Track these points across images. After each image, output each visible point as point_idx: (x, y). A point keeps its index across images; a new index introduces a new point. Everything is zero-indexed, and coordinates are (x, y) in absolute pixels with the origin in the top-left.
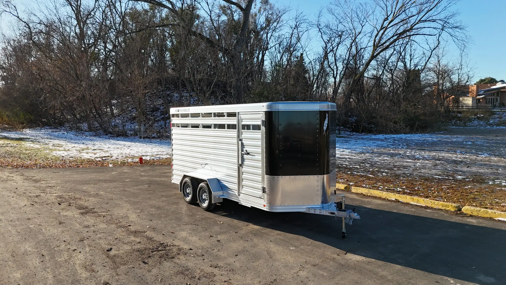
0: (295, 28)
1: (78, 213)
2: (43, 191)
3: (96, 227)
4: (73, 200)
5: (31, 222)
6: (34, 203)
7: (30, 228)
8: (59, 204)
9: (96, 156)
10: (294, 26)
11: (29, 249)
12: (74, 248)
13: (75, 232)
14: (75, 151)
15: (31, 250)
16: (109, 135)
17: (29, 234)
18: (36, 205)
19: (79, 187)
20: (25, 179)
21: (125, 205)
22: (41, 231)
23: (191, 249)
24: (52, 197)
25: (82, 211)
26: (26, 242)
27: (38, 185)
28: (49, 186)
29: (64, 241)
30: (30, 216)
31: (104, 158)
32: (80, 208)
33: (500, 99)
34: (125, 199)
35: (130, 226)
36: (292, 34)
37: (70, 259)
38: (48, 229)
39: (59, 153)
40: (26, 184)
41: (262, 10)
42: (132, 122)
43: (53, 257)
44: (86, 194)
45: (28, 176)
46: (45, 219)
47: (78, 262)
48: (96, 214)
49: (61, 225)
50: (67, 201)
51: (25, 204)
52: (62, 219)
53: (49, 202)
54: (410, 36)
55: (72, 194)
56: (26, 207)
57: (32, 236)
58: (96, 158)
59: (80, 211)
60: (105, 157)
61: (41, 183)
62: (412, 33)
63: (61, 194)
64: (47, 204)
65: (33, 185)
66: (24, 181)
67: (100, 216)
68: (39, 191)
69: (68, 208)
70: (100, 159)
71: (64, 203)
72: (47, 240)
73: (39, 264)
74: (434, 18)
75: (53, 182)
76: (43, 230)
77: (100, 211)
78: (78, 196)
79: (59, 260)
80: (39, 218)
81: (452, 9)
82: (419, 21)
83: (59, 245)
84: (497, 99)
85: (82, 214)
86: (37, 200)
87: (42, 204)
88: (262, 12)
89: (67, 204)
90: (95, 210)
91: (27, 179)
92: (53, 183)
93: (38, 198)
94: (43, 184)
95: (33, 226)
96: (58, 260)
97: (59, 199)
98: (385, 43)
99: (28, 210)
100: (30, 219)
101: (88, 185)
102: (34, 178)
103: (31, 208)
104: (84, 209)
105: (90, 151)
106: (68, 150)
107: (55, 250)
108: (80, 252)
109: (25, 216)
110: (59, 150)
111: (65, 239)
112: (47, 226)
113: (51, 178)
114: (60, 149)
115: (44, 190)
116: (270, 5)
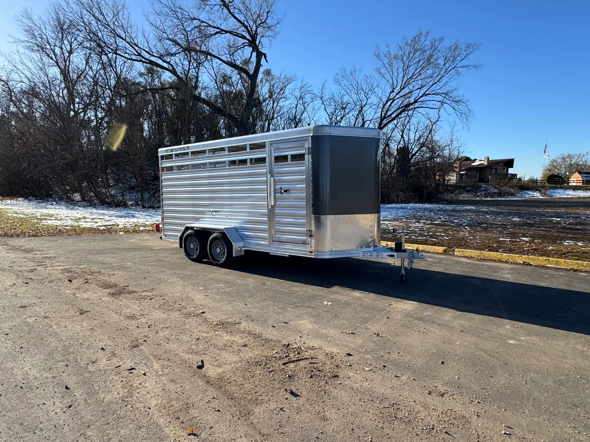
0: (300, 99)
1: (106, 294)
2: (39, 264)
3: (147, 316)
4: (90, 275)
5: (29, 312)
6: (29, 281)
7: (28, 324)
8: (70, 281)
9: (97, 224)
10: (299, 97)
11: (34, 372)
12: (129, 364)
13: (115, 330)
14: (69, 220)
15: (38, 375)
16: (107, 205)
17: (27, 336)
18: (32, 284)
19: (92, 258)
20: (10, 250)
21: (174, 280)
22: (50, 329)
23: (349, 355)
24: (55, 271)
25: (112, 291)
26: (24, 355)
27: (30, 255)
28: (47, 257)
29: (102, 349)
30: (25, 302)
31: (109, 227)
32: (106, 286)
33: (479, 175)
34: (169, 272)
35: (204, 313)
36: (297, 105)
37: (131, 394)
38: (63, 324)
39: (50, 222)
40: (12, 255)
41: (264, 81)
42: (131, 192)
43: (92, 393)
44: (106, 266)
45: (15, 245)
46: (53, 306)
47: (154, 402)
48: (135, 294)
49: (84, 315)
50: (81, 277)
51: (13, 282)
52: (85, 306)
53: (53, 278)
54: (415, 108)
55: (85, 266)
56: (15, 287)
57: (34, 340)
58: (99, 226)
59: (108, 291)
60: (109, 225)
61: (35, 253)
62: (416, 106)
63: (68, 267)
64: (51, 282)
65: (23, 256)
66: (9, 251)
67: (144, 298)
68: (33, 264)
69: (86, 286)
70: (104, 228)
71: (77, 280)
72: (66, 348)
73: (63, 417)
74: (438, 91)
75: (52, 251)
76: (55, 327)
77: (140, 290)
78: (94, 269)
79: (108, 398)
80: (42, 304)
81: (453, 84)
82: (424, 94)
83: (94, 358)
84: (476, 175)
85: (113, 294)
86: (31, 275)
87: (41, 281)
88: (264, 83)
89: (82, 280)
90: (131, 289)
91: (14, 249)
92: (51, 253)
93: (33, 273)
94: (39, 255)
95: (34, 319)
96: (106, 400)
97: (67, 275)
98: (391, 114)
99: (21, 291)
100: (25, 307)
101: (104, 255)
102: (23, 248)
103: (25, 288)
104: (111, 287)
105: (88, 220)
106: (61, 219)
107: (90, 372)
108: (144, 374)
109: (16, 302)
110: (51, 220)
111: (102, 345)
112: (59, 319)
113: (47, 247)
114: (51, 218)
115: (41, 263)
116: (272, 76)
